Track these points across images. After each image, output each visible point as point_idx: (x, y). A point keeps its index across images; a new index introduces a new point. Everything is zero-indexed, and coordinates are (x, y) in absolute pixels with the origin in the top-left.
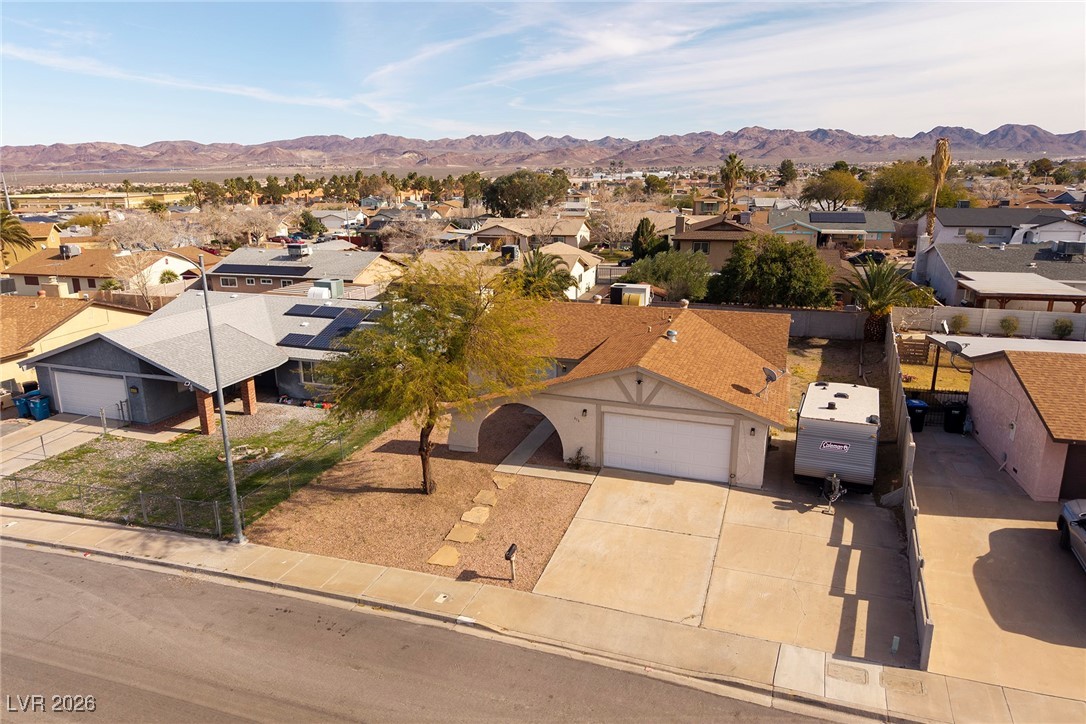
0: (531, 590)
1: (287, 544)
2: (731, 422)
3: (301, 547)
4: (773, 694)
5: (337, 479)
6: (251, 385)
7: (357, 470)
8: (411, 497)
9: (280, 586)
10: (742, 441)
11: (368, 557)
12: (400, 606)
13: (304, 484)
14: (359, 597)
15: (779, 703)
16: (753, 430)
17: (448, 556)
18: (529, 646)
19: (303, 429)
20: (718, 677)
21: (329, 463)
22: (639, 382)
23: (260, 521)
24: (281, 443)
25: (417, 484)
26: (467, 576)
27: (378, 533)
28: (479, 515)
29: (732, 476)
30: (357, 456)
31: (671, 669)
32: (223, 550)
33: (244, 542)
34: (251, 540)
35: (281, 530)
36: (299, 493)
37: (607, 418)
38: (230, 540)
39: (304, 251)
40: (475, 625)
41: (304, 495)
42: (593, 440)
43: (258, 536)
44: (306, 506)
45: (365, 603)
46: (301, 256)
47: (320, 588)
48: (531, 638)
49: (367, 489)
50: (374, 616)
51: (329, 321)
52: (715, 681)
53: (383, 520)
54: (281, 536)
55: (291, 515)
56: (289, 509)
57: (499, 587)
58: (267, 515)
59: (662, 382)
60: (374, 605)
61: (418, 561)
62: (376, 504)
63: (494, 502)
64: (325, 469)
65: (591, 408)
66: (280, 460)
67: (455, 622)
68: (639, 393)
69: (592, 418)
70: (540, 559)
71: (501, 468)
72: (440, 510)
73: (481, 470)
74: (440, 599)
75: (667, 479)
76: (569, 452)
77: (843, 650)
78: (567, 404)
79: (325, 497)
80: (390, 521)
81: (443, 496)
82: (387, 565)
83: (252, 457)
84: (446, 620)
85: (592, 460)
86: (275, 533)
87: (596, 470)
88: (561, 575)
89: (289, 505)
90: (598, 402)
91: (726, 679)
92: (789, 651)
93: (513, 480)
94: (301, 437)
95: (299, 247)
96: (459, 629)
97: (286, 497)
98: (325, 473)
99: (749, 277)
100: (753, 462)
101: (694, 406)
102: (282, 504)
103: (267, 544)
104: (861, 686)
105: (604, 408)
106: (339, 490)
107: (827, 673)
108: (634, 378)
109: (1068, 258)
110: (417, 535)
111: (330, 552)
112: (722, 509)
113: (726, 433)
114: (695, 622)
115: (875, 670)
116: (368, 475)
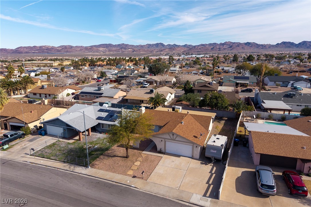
0: (146, 180)
1: (98, 168)
2: (192, 144)
3: (101, 169)
4: (189, 203)
5: (109, 153)
7: (113, 151)
8: (124, 159)
9: (97, 177)
10: (194, 149)
11: (114, 172)
12: (121, 183)
13: (102, 154)
14: (113, 180)
15: (190, 205)
16: (197, 146)
17: (131, 172)
18: (145, 192)
19: (101, 140)
20: (179, 199)
21: (107, 149)
22: (173, 135)
23: (93, 163)
24: (97, 144)
25: (125, 155)
26: (134, 177)
27: (117, 167)
28: (138, 163)
29: (193, 156)
30: (113, 148)
31: (171, 197)
32: (86, 169)
33: (90, 167)
34: (91, 167)
35: (97, 165)
36: (101, 156)
37: (166, 142)
38: (87, 167)
39: (102, 89)
40: (135, 187)
41: (102, 157)
42: (163, 147)
43: (93, 166)
44: (102, 160)
45: (114, 182)
46: (101, 90)
47: (105, 178)
48: (146, 190)
49: (115, 156)
50: (115, 185)
52: (179, 200)
53: (118, 164)
54: (97, 166)
55: (99, 162)
56: (99, 160)
57: (140, 180)
58: (94, 161)
59: (178, 135)
60: (116, 182)
61: (124, 173)
62: (117, 160)
63: (141, 161)
64: (106, 151)
65: (163, 140)
66: (96, 148)
67: (131, 186)
68: (173, 137)
69: (163, 142)
70: (149, 174)
71: (144, 152)
72: (130, 162)
73: (139, 153)
74: (128, 182)
75: (179, 156)
76: (158, 149)
77: (205, 195)
78: (158, 139)
79: (106, 158)
80: (119, 164)
81: (131, 159)
82: (118, 174)
83: (90, 147)
84: (129, 186)
85: (163, 150)
86: (96, 166)
87: (164, 153)
88: (153, 178)
89: (99, 159)
90: (165, 139)
91: (181, 200)
92: (194, 195)
93: (146, 155)
94: (101, 142)
95: (100, 88)
96: (132, 188)
97: (98, 157)
98: (106, 152)
99: (208, 103)
100: (197, 152)
101: (184, 141)
102: (97, 159)
103: (94, 168)
104: (206, 202)
105: (166, 140)
106: (109, 156)
107: (200, 199)
108: (172, 134)
110: (125, 167)
111: (107, 171)
112: (189, 164)
113: (191, 147)
114: (178, 188)
115: (210, 199)
116: (115, 153)
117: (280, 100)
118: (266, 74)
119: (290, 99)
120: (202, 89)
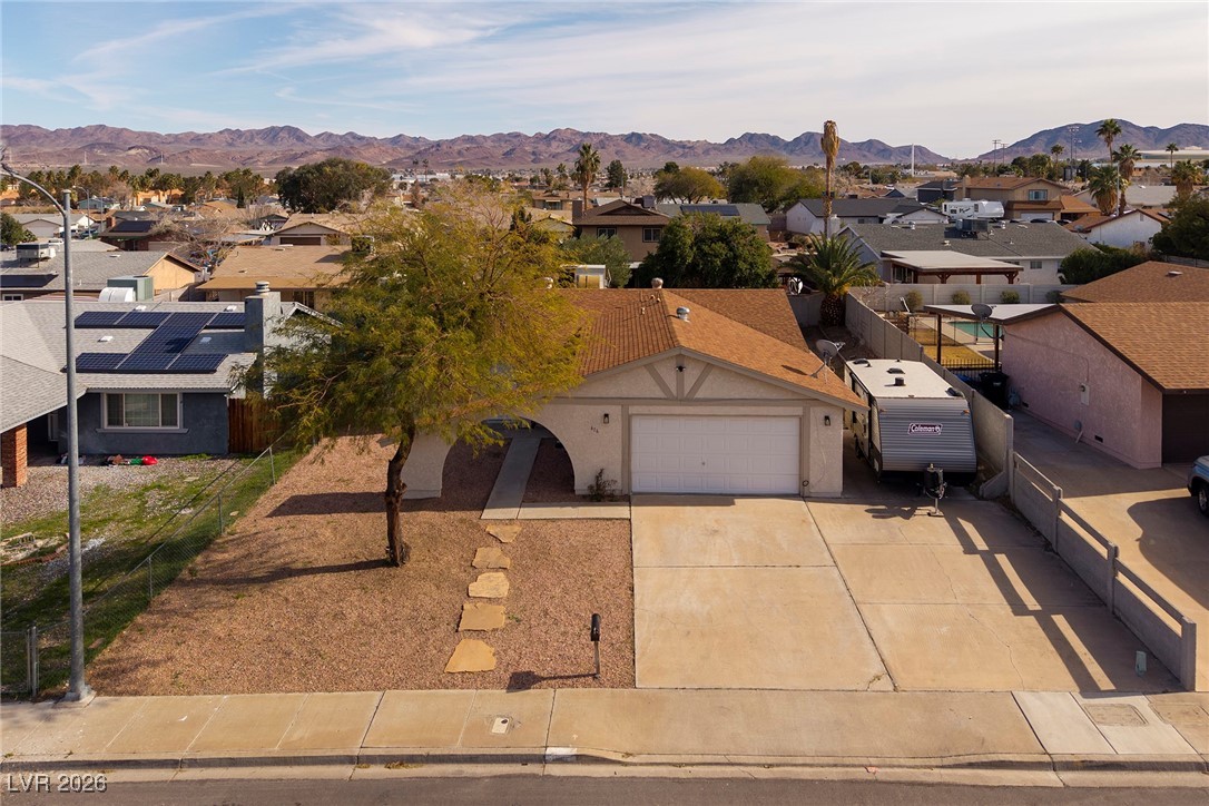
0: (632, 683)
1: (176, 686)
2: (799, 411)
3: (203, 686)
4: (1054, 766)
5: (223, 566)
6: (22, 436)
7: (254, 547)
8: (370, 576)
9: (193, 763)
10: (814, 435)
11: (338, 681)
12: (433, 752)
13: (170, 581)
14: (356, 752)
15: (1070, 777)
16: (827, 418)
17: (473, 656)
18: (681, 773)
19: (123, 498)
20: (973, 759)
21: (203, 541)
22: (681, 369)
23: (107, 654)
24: (91, 524)
25: (381, 552)
26: (521, 681)
27: (340, 638)
28: (492, 584)
29: (804, 483)
30: (242, 526)
31: (902, 761)
32: (48, 718)
33: (88, 697)
34: (100, 690)
35: (154, 664)
36: (164, 596)
37: (636, 424)
38: (59, 698)
39: (44, 253)
40: (579, 759)
41: (173, 597)
42: (618, 457)
43: (112, 681)
44: (188, 615)
45: (371, 761)
46: (37, 260)
47: (276, 751)
48: (676, 759)
49: (285, 572)
50: (398, 781)
51: (146, 333)
52: (971, 765)
53: (339, 616)
54: (160, 673)
55: (161, 635)
56: (156, 626)
57: (581, 690)
58: (116, 643)
59: (710, 365)
60: (388, 761)
61: (427, 672)
62: (314, 593)
63: (507, 562)
64: (198, 551)
65: (615, 411)
66: (102, 549)
67: (542, 759)
68: (680, 384)
69: (616, 425)
70: (619, 635)
71: (488, 514)
72: (429, 587)
73: (462, 521)
74: (499, 728)
75: (725, 499)
76: (582, 481)
77: (1085, 684)
78: (580, 410)
79: (220, 597)
80: (353, 616)
81: (425, 565)
82: (376, 687)
83: (44, 552)
84: (525, 760)
85: (618, 487)
86: (144, 672)
87: (626, 499)
88: (664, 653)
89: (155, 618)
90: (625, 401)
91: (984, 759)
93: (517, 529)
94: (126, 510)
95: (36, 247)
96: (556, 770)
97: (145, 605)
98: (199, 559)
99: (689, 260)
100: (828, 463)
101: (753, 395)
102: (139, 619)
103: (136, 693)
104: (1143, 729)
105: (633, 410)
106: (235, 582)
107: (1092, 722)
108: (673, 364)
109: (974, 236)
110: (408, 630)
111: (265, 684)
112: (814, 527)
113: (791, 427)
114: (886, 685)
115: (1141, 703)
116: (278, 552)
117: (942, 247)
118: (784, 199)
119: (970, 241)
120: (621, 223)
